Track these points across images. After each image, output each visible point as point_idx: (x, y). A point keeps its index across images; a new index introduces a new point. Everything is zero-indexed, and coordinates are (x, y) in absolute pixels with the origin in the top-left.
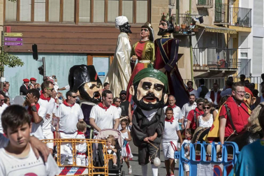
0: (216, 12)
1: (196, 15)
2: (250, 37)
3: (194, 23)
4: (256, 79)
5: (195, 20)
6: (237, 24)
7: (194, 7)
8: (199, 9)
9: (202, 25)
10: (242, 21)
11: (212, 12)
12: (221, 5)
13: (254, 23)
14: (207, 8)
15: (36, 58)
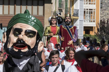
0: (65, 11)
1: (58, 12)
2: (78, 21)
3: (57, 15)
4: (80, 37)
5: (58, 14)
6: (73, 15)
7: (57, 9)
8: (59, 10)
9: (60, 16)
10: (75, 14)
11: (64, 11)
12: (67, 8)
13: (80, 15)
14: (62, 9)
15: (2, 29)
